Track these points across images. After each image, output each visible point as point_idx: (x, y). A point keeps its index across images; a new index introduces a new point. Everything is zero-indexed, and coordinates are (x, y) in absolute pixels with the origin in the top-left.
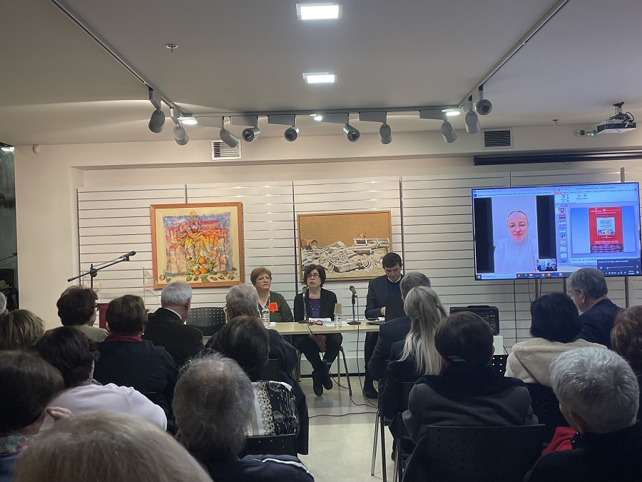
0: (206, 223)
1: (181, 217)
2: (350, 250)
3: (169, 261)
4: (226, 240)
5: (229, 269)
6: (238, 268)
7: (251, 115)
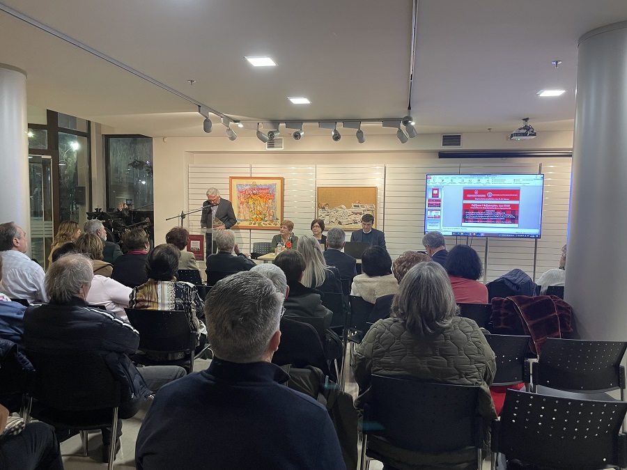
0: (261, 189)
1: (247, 185)
2: (349, 211)
3: (239, 212)
4: (273, 200)
5: (274, 219)
6: (280, 218)
7: (275, 123)
